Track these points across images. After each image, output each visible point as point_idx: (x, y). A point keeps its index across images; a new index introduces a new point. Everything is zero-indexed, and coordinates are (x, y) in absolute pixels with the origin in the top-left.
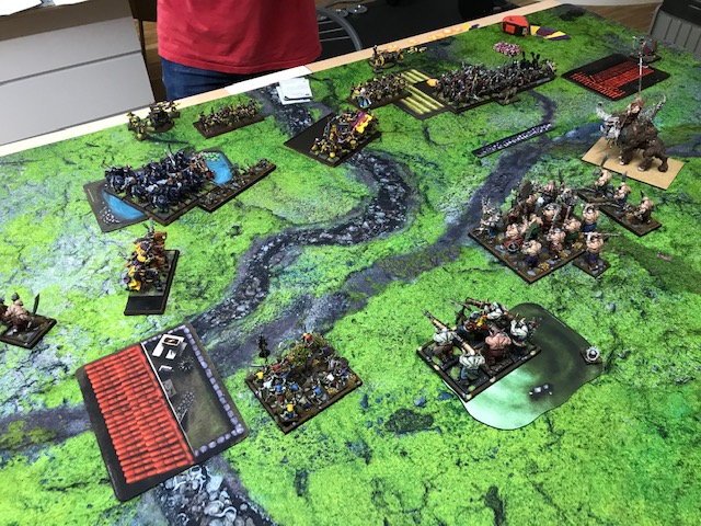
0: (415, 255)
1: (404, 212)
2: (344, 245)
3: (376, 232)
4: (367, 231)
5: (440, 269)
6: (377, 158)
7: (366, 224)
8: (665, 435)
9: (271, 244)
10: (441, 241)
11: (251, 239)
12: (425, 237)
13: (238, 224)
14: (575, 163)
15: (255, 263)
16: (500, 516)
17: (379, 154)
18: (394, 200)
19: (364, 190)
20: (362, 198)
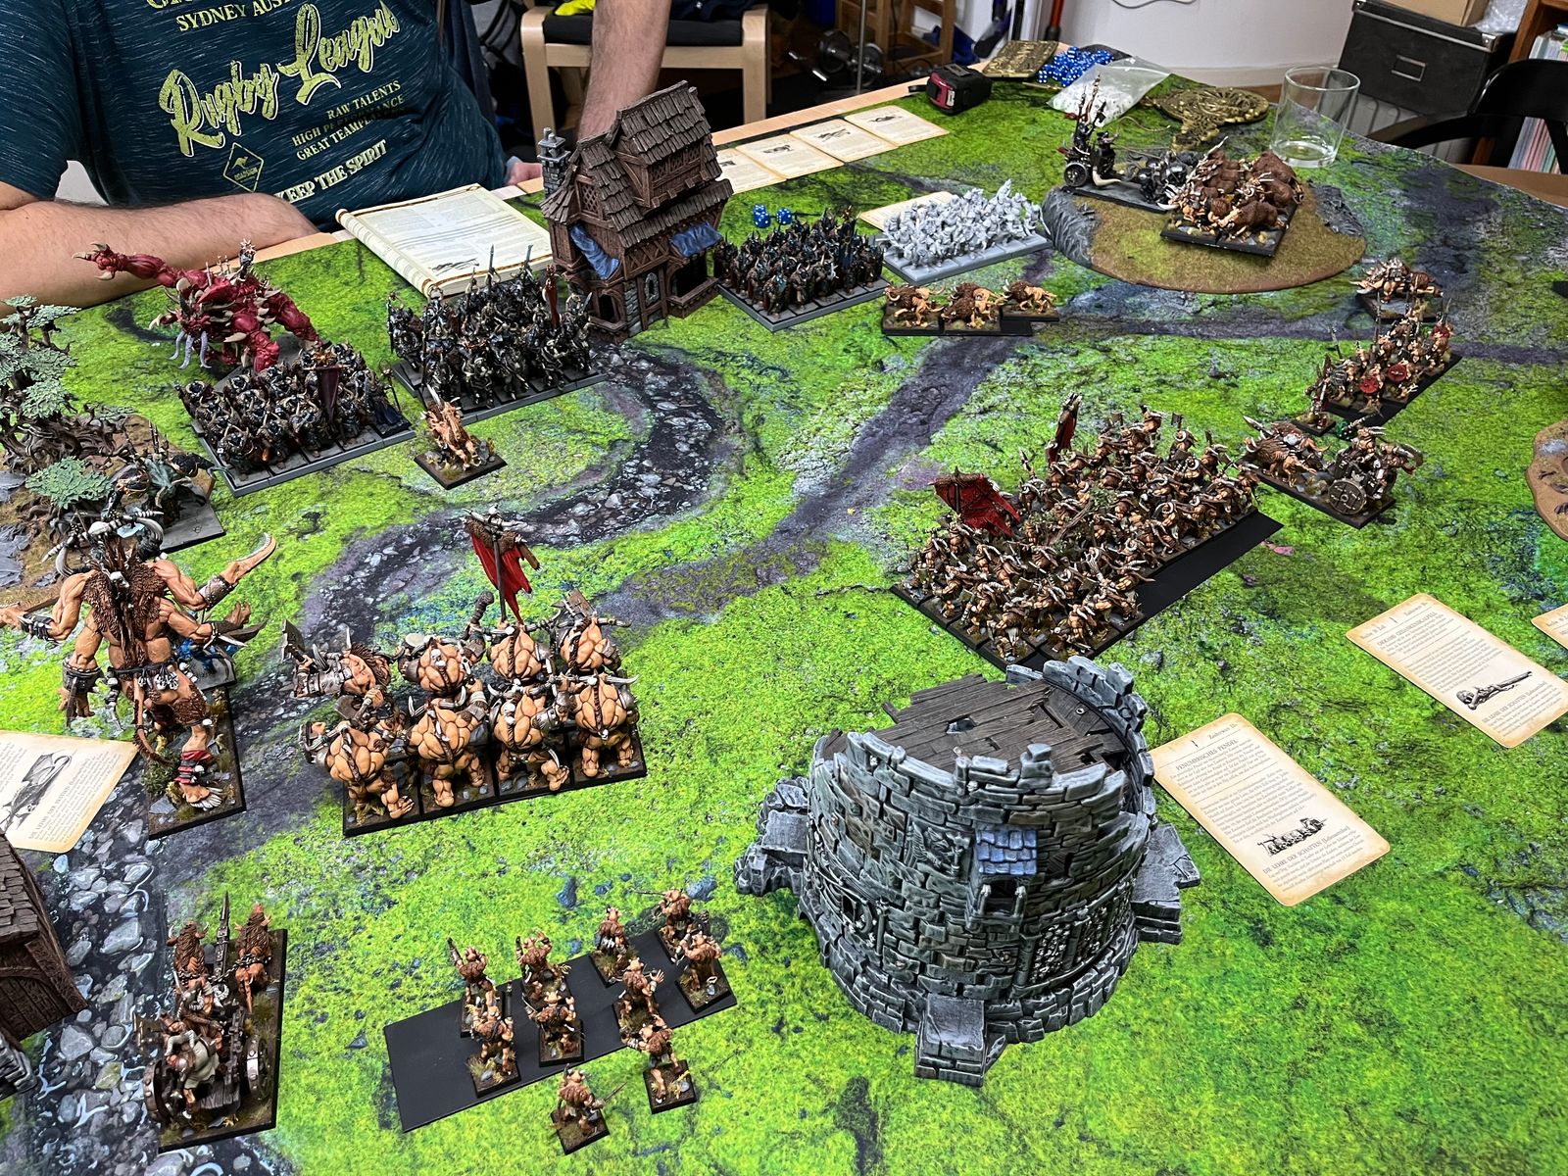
0: (722, 564)
1: (704, 473)
2: (558, 546)
3: (637, 515)
4: (615, 513)
5: (775, 591)
6: (656, 361)
7: (615, 499)
8: (1266, 941)
9: (389, 551)
10: (784, 531)
11: (344, 540)
12: (746, 524)
13: (319, 507)
14: (1090, 358)
15: (347, 594)
16: (868, 1150)
17: (658, 352)
18: (685, 448)
19: (618, 427)
20: (613, 444)
